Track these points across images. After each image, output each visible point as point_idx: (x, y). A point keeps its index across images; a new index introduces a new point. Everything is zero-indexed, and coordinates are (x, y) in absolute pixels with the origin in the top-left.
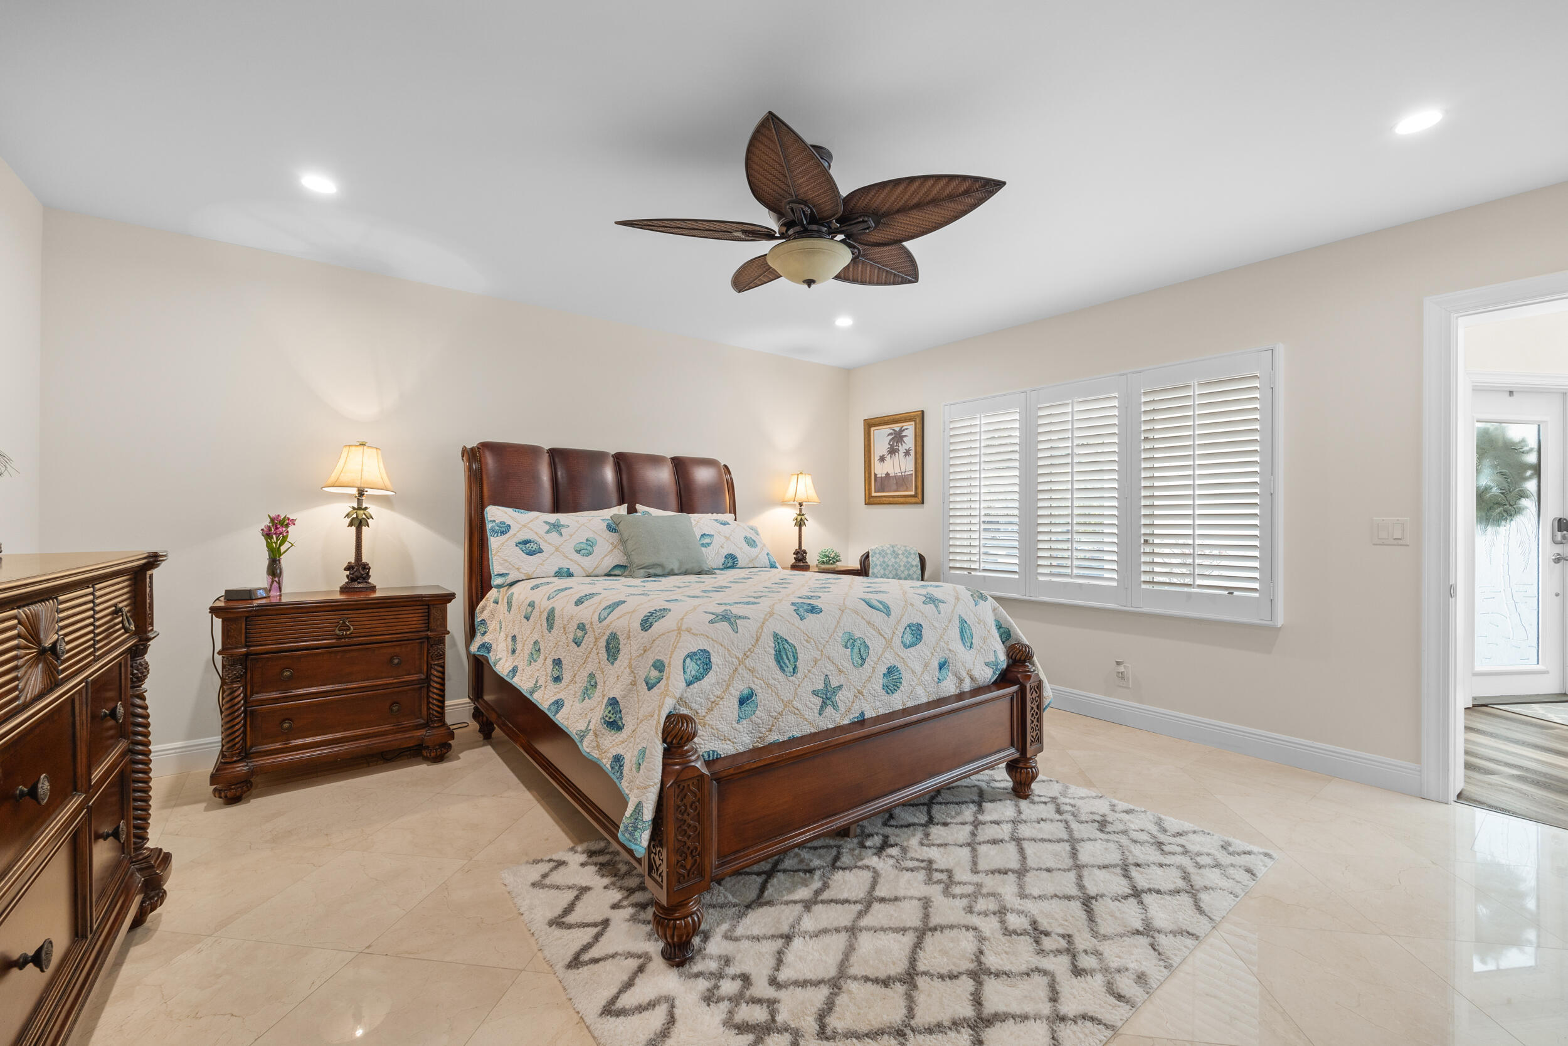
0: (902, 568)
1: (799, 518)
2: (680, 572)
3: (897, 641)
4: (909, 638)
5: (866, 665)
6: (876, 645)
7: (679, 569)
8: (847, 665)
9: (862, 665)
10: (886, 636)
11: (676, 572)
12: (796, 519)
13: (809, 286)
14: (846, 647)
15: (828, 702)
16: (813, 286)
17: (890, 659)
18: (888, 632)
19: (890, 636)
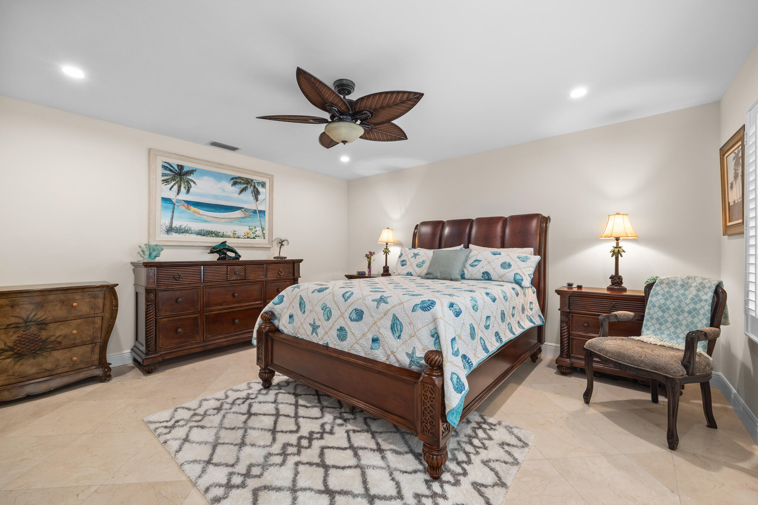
0: (688, 301)
1: (616, 250)
2: (440, 278)
3: (347, 315)
4: (354, 316)
5: (330, 321)
6: (335, 313)
7: (440, 276)
8: (322, 318)
9: (328, 320)
10: (342, 311)
11: (439, 278)
12: (614, 251)
13: (345, 144)
14: (322, 309)
15: (314, 331)
16: (346, 144)
17: (341, 323)
18: (343, 309)
19: (344, 311)
